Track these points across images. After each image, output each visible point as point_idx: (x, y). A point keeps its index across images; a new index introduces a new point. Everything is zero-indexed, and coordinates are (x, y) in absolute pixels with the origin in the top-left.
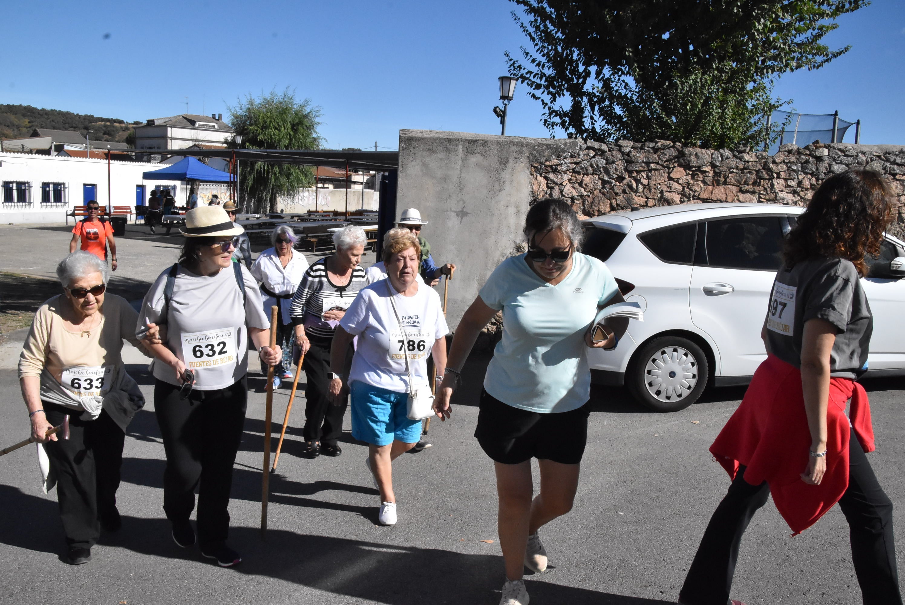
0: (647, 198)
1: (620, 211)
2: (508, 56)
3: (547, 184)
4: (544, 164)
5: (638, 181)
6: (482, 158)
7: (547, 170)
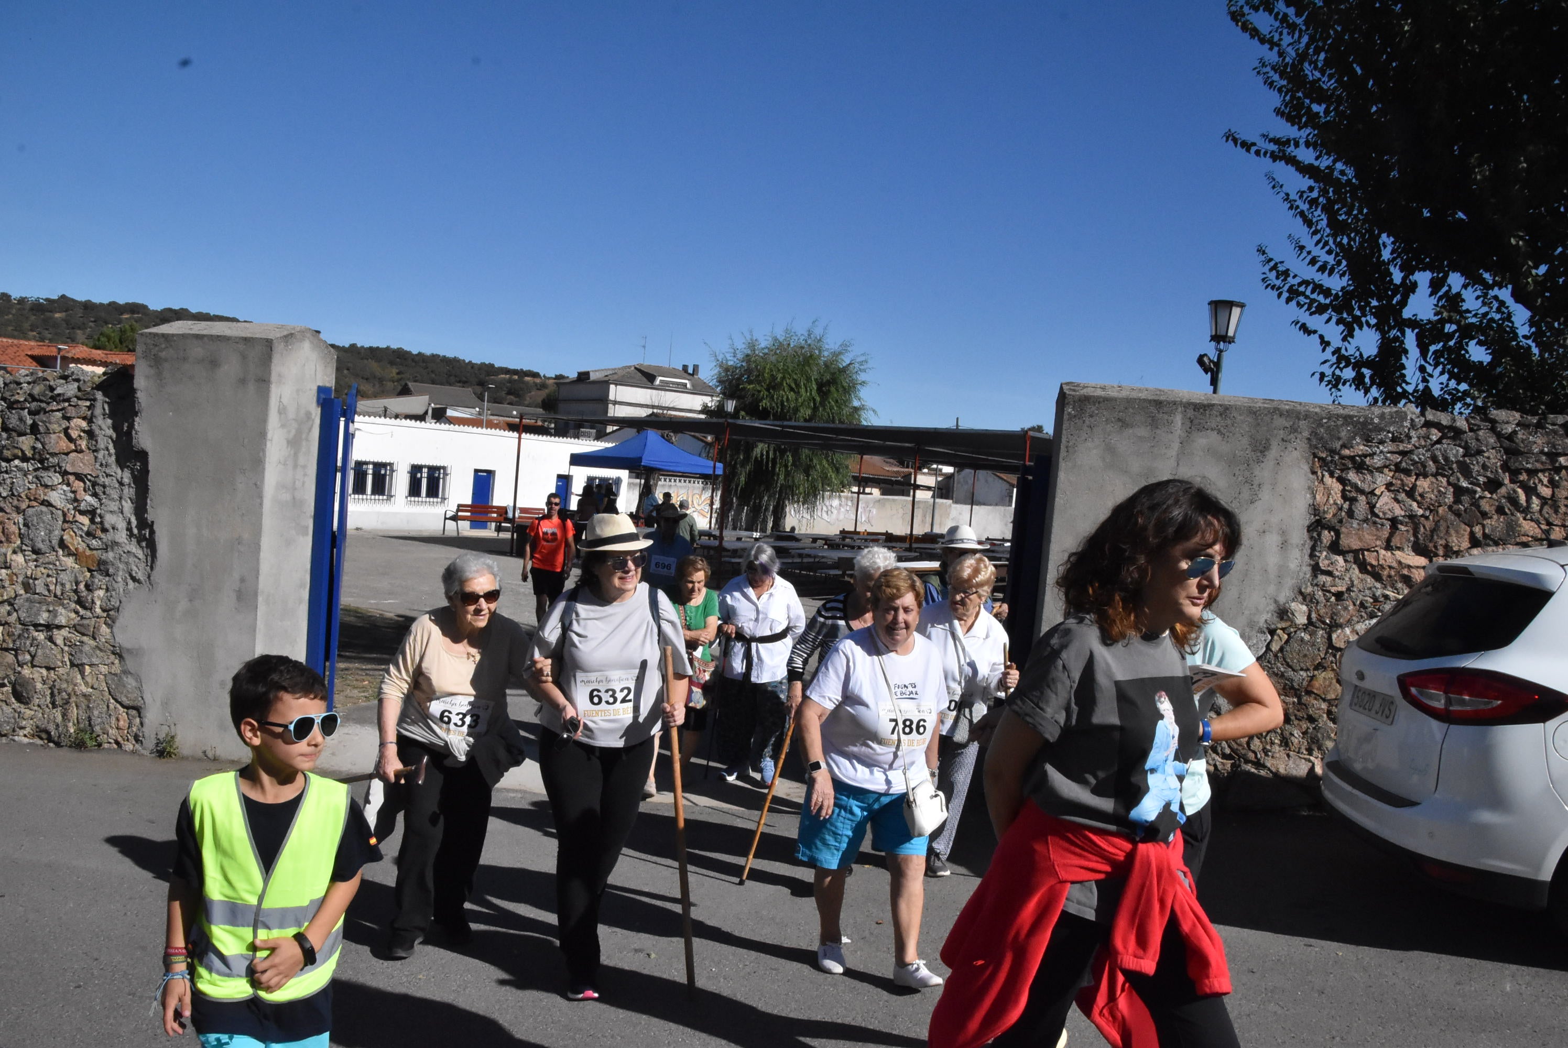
0: (1549, 524)
1: (1490, 549)
2: (1264, 253)
3: (1343, 491)
4: (1339, 454)
5: (1530, 491)
6: (1219, 438)
7: (1344, 464)
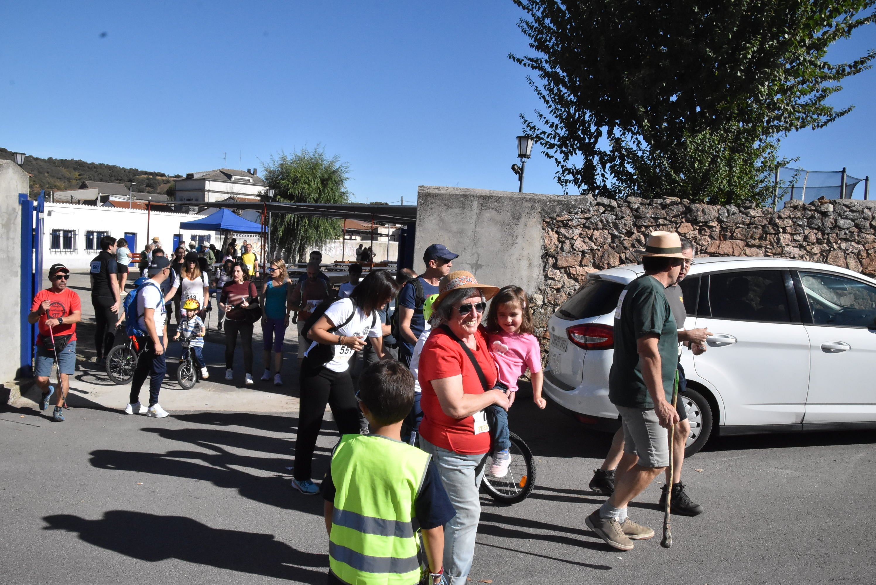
2: (523, 117)
3: (558, 238)
4: (555, 219)
6: (496, 213)
7: (558, 225)
